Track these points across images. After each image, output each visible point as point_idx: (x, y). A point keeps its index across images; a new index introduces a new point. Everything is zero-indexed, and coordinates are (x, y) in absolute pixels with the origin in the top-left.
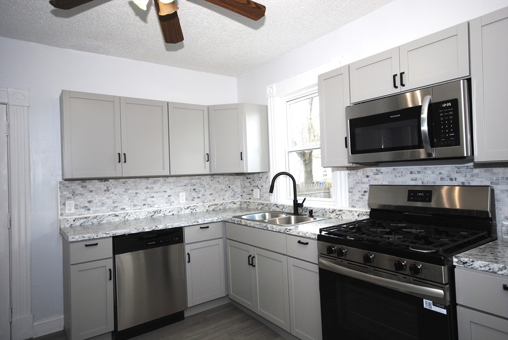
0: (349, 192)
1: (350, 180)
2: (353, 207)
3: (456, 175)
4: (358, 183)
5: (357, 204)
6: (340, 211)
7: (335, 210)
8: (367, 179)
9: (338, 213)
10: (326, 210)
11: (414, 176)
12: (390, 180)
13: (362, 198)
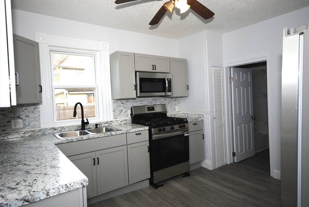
0: (113, 112)
1: (114, 106)
2: (116, 118)
3: (152, 102)
4: (118, 107)
5: (117, 117)
6: (111, 121)
7: (108, 122)
8: (123, 104)
9: (110, 123)
10: (102, 123)
11: (141, 102)
12: (133, 104)
13: (120, 114)
